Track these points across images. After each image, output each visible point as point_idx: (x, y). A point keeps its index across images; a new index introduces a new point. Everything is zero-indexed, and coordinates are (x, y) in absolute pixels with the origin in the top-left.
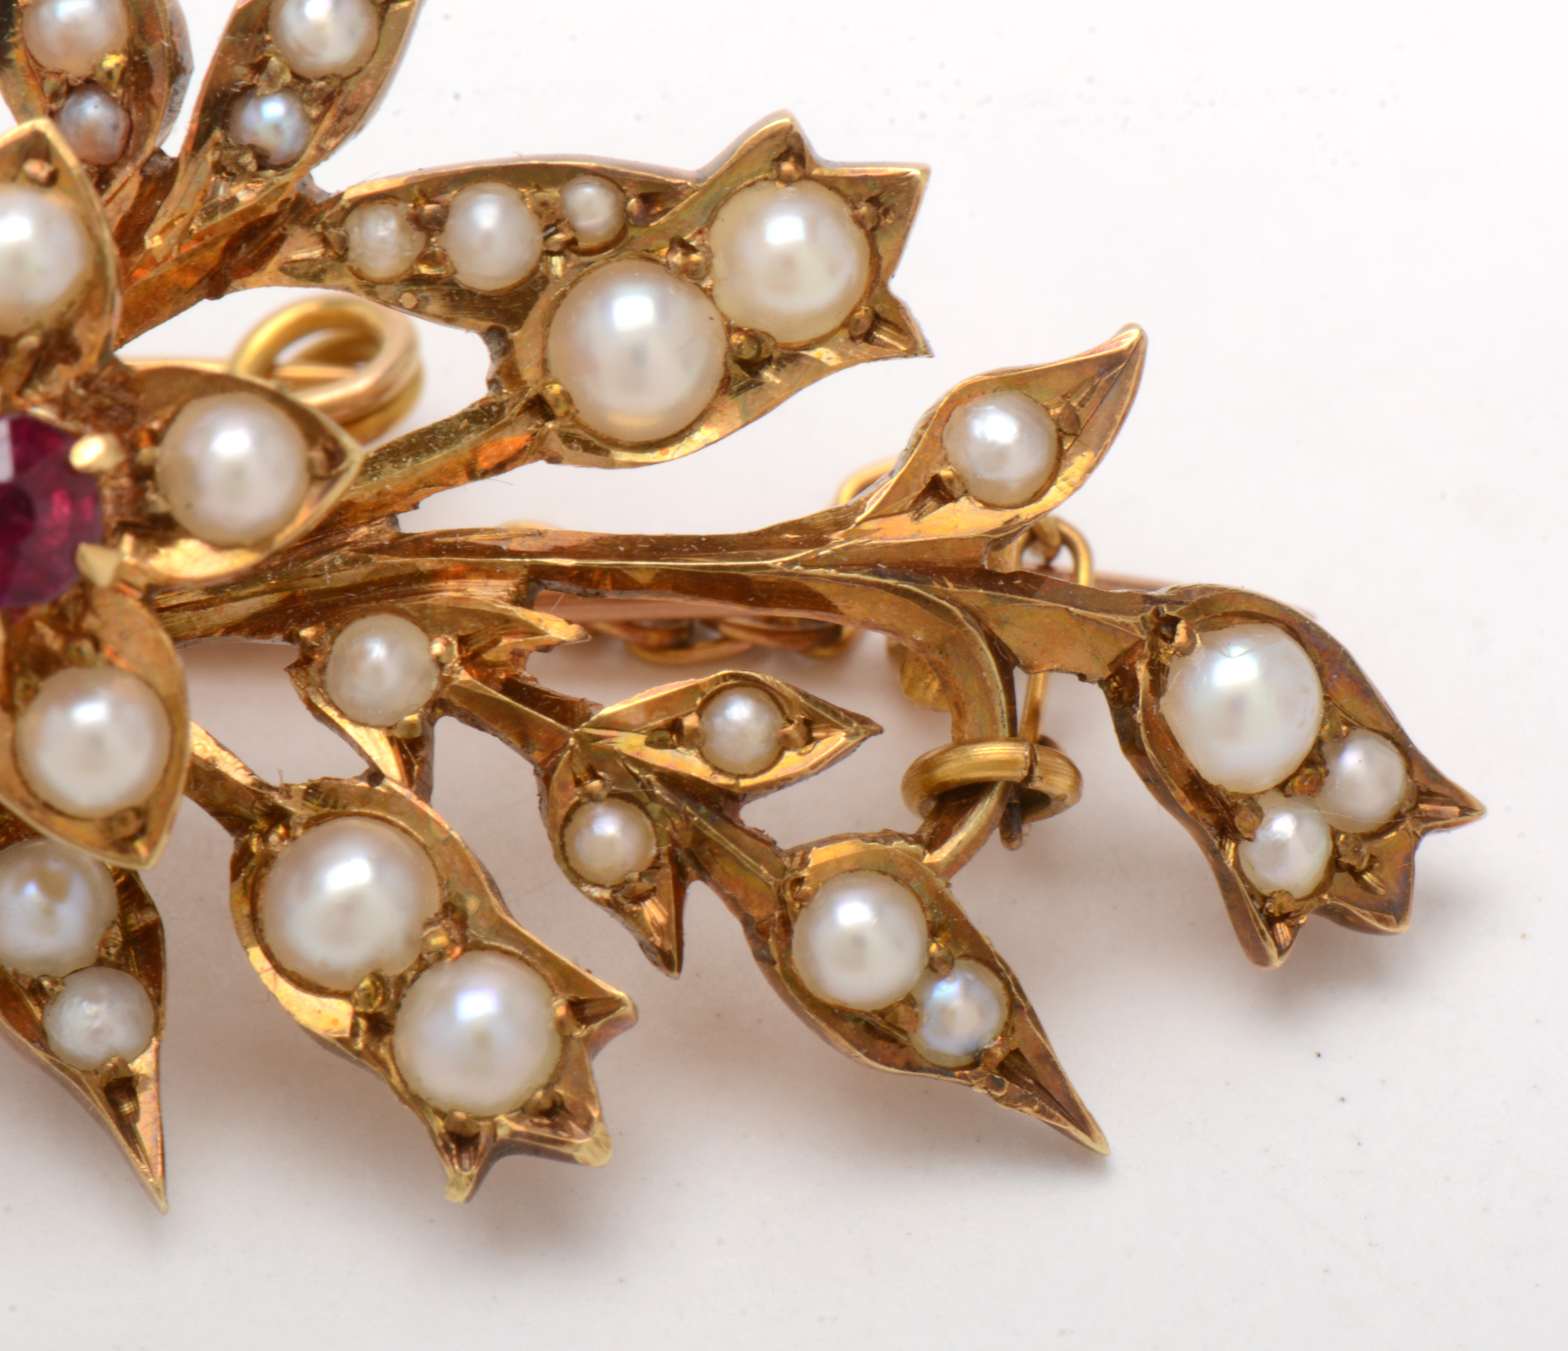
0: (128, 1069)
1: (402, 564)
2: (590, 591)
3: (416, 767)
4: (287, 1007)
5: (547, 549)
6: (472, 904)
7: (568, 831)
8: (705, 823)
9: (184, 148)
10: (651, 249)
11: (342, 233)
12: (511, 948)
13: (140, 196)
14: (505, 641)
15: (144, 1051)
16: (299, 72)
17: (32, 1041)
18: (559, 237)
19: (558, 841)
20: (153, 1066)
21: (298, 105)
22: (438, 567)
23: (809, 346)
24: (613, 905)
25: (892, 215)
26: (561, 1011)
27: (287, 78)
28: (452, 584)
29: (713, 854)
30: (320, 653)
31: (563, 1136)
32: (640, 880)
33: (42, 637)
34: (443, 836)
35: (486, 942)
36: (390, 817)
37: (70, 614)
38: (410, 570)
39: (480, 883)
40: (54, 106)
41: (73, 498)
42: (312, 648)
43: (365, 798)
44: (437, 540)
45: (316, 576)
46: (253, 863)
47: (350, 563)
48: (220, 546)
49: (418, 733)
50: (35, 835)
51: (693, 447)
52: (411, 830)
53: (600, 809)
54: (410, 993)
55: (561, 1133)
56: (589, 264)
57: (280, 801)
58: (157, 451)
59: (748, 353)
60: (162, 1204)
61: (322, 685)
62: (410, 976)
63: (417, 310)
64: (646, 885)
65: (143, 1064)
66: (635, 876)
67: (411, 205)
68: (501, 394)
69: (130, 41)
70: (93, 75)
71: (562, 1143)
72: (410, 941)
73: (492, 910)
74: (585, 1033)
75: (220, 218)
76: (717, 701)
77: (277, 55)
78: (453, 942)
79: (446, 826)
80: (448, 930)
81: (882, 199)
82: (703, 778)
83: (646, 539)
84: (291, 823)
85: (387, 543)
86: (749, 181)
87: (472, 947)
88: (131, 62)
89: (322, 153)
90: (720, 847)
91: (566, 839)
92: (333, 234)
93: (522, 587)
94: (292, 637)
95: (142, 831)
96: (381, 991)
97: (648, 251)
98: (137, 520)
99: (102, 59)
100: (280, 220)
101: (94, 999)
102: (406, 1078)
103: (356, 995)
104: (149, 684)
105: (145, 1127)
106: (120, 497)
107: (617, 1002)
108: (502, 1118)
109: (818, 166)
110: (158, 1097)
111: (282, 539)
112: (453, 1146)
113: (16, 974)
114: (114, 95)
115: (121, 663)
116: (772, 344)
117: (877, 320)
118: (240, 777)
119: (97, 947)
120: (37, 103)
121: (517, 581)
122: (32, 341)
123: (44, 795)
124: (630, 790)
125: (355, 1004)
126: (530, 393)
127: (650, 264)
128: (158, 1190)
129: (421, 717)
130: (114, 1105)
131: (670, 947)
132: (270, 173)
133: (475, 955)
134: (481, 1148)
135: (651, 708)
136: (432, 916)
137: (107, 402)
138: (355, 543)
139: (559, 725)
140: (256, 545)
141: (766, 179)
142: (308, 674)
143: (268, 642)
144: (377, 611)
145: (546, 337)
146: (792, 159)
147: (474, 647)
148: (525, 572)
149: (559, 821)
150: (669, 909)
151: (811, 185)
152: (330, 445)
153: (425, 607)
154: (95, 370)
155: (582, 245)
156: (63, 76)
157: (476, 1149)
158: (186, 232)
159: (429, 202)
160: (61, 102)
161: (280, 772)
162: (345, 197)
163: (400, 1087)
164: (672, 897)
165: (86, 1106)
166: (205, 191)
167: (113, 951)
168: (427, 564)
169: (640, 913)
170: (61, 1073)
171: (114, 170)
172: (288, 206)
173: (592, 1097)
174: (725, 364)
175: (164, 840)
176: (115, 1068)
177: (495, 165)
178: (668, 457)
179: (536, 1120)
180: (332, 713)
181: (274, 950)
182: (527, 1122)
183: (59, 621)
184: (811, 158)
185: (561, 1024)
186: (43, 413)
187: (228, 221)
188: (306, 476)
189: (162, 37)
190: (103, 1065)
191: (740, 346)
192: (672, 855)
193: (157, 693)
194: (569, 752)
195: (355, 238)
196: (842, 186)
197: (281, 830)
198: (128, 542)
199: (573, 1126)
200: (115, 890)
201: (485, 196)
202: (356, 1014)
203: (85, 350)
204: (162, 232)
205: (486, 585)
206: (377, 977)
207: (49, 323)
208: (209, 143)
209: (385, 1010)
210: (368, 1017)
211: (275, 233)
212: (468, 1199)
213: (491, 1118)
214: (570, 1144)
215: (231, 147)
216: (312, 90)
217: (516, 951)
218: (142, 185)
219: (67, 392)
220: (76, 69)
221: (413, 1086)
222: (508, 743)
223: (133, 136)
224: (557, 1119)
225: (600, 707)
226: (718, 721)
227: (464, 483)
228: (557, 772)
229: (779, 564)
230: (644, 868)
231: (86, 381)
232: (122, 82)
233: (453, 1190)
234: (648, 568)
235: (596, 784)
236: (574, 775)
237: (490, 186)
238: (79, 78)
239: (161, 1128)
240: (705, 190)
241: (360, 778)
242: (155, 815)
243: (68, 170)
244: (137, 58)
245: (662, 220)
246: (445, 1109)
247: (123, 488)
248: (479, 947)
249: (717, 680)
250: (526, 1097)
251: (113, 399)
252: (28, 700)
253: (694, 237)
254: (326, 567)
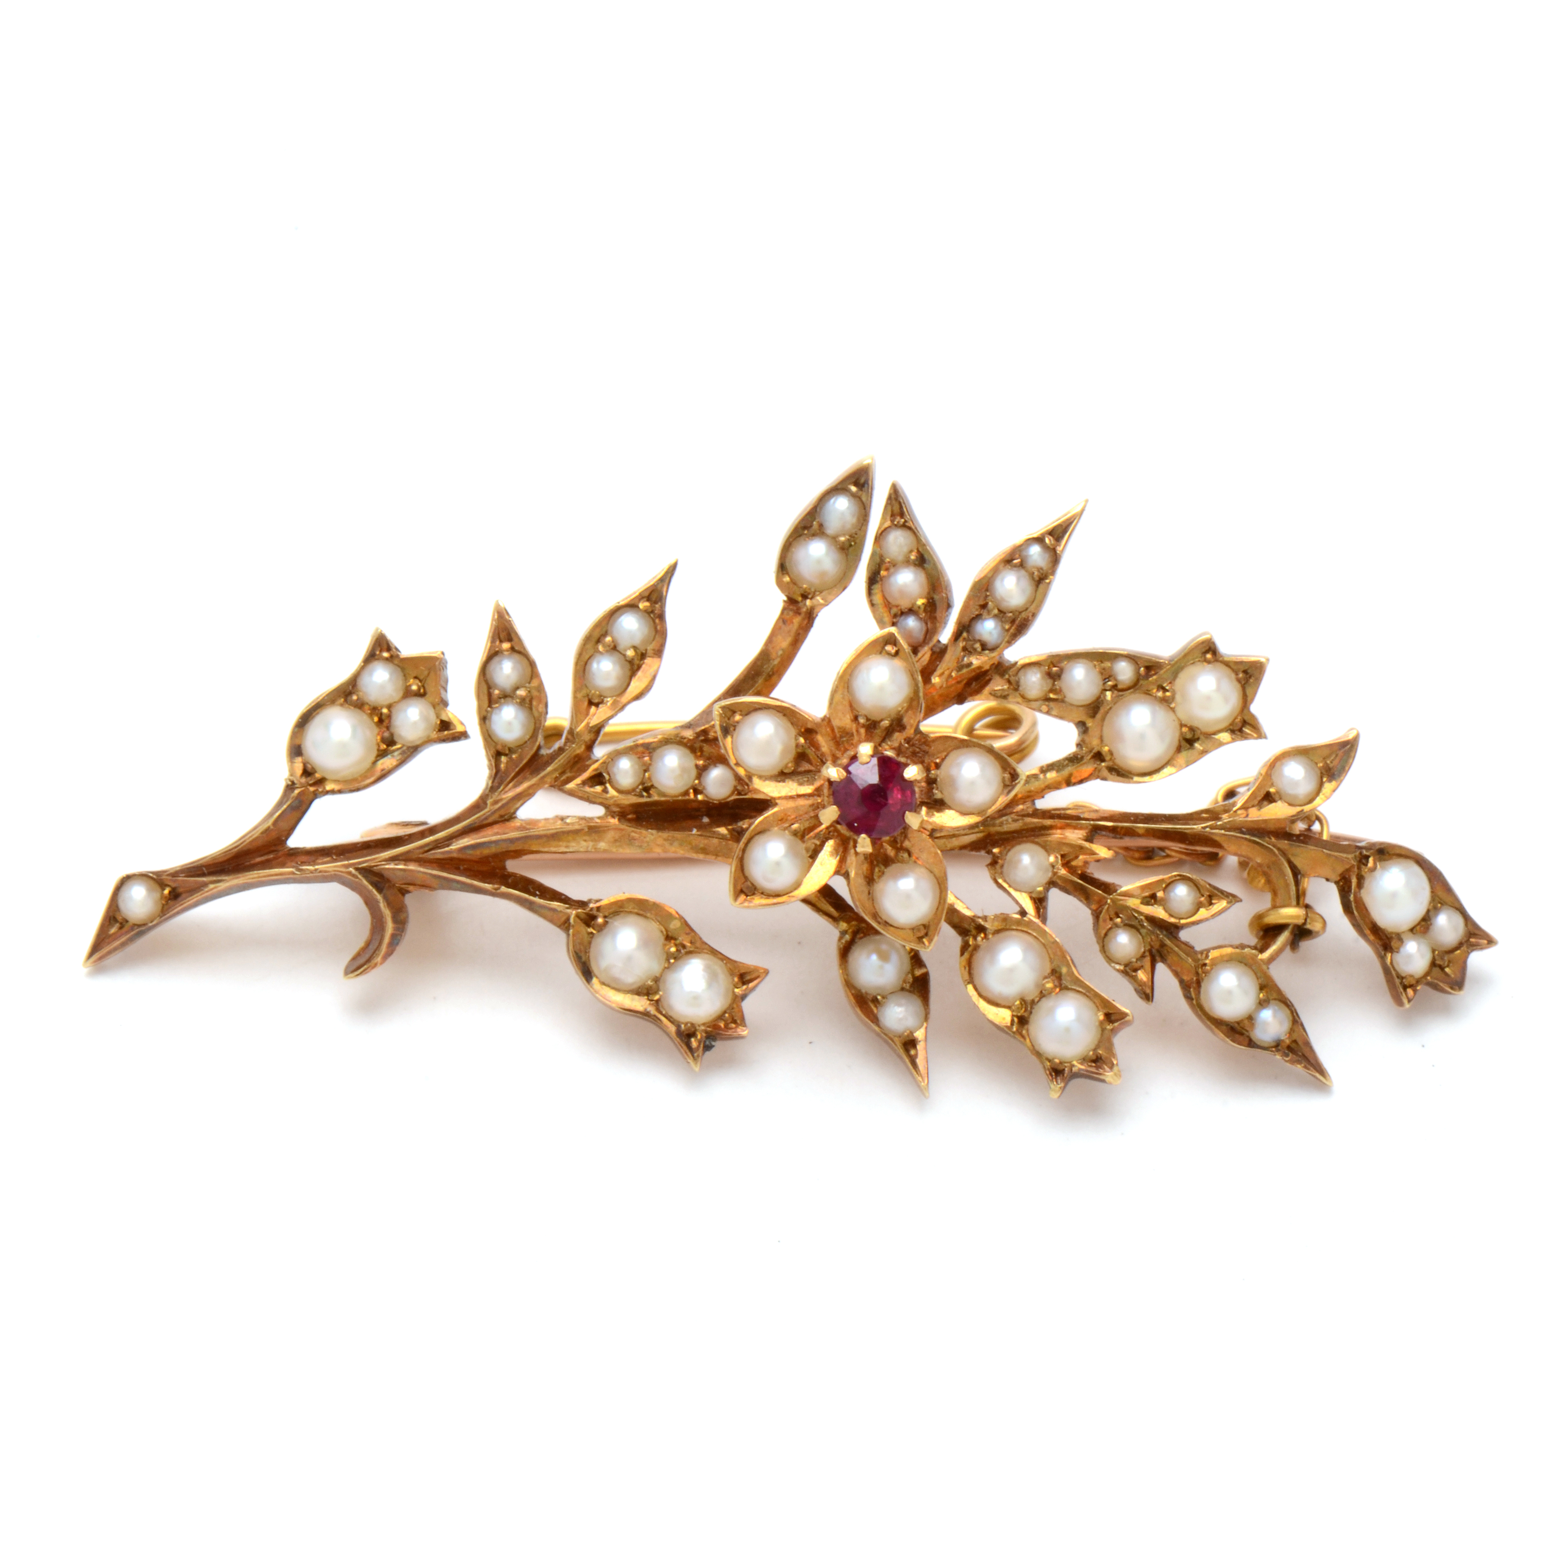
0: (913, 1036)
1: (1037, 822)
2: (1118, 836)
3: (1042, 910)
4: (983, 1012)
5: (1098, 818)
6: (1064, 970)
7: (1105, 940)
8: (1165, 938)
9: (950, 640)
10: (1149, 689)
11: (1017, 679)
12: (1080, 989)
13: (930, 660)
14: (1081, 857)
15: (920, 1028)
16: (1001, 609)
17: (872, 1022)
18: (1110, 683)
19: (1101, 944)
20: (924, 1035)
21: (1000, 623)
22: (1053, 824)
23: (1215, 734)
24: (1125, 973)
25: (1253, 678)
26: (1101, 1017)
27: (996, 611)
28: (1059, 831)
29: (1168, 952)
30: (1001, 859)
31: (1101, 1071)
32: (1136, 962)
33: (886, 850)
34: (1053, 940)
35: (1070, 987)
36: (1030, 931)
37: (899, 841)
38: (1040, 825)
39: (1068, 961)
40: (895, 620)
41: (903, 791)
42: (998, 857)
43: (1018, 922)
44: (1053, 812)
45: (1000, 826)
46: (970, 949)
47: (1015, 821)
48: (964, 813)
49: (1041, 896)
50: (877, 932)
51: (1164, 776)
52: (1038, 937)
53: (1120, 931)
54: (1035, 1007)
55: (1100, 1070)
56: (1122, 695)
57: (982, 923)
58: (938, 772)
59: (1189, 736)
60: (927, 1094)
61: (1002, 873)
62: (1036, 1000)
63: (1048, 713)
64: (1139, 964)
65: (920, 1034)
66: (1134, 960)
67: (1047, 668)
68: (1082, 750)
69: (929, 593)
70: (913, 607)
71: (1100, 1074)
72: (1037, 985)
73: (1073, 973)
74: (1112, 1027)
75: (965, 671)
76: (1171, 886)
77: (991, 601)
78: (1056, 986)
79: (1054, 936)
80: (1053, 981)
81: (1249, 671)
82: (1165, 919)
83: (1142, 815)
84: (987, 933)
85: (1031, 812)
86: (1192, 662)
87: (1063, 988)
88: (928, 602)
89: (1010, 643)
90: (1172, 949)
91: (1105, 943)
92: (1012, 679)
93: (1089, 834)
94: (989, 852)
95: (926, 934)
96: (1024, 1006)
97: (1147, 690)
98: (929, 801)
99: (916, 600)
100: (990, 672)
101: (900, 1005)
102: (1033, 1044)
103: (1013, 1008)
104: (931, 872)
105: (920, 1061)
106: (922, 791)
107: (1126, 1015)
108: (1075, 1063)
109: (1222, 656)
110: (926, 1049)
111: (990, 812)
112: (1053, 1074)
113: (866, 993)
114: (921, 616)
115: (919, 862)
116: (1199, 732)
117: (1245, 723)
118: (968, 913)
119: (901, 983)
120: (887, 619)
121: (1087, 831)
122: (886, 723)
123: (884, 918)
124: (1133, 923)
125: (1013, 1011)
126: (1095, 751)
127: (1148, 696)
128: (925, 1089)
129: (1044, 889)
130: (907, 1051)
131: (1148, 991)
132: (987, 652)
133: (1066, 992)
134: (1065, 1075)
135: (1143, 888)
136: (1046, 974)
137: (918, 750)
138: (1017, 812)
139: (1104, 894)
140: (979, 814)
141: (1199, 661)
142: (995, 868)
143: (978, 853)
144: (1026, 842)
145: (1102, 726)
146: (1211, 652)
147: (1067, 859)
148: (1090, 827)
149: (1103, 935)
150: (1148, 974)
151: (1218, 664)
152: (1012, 771)
153: (1047, 841)
154: (912, 736)
155: (1120, 687)
156: (899, 608)
157: (1063, 1075)
158: (950, 676)
159: (1055, 667)
160: (898, 618)
161: (982, 910)
162: (1019, 663)
163: (1031, 1048)
164: (1150, 969)
165: (895, 1051)
166: (958, 659)
167: (908, 985)
168: (1048, 822)
169: (1136, 976)
170: (885, 1036)
171: (920, 648)
172: (994, 666)
173: (1114, 1055)
174: (1179, 740)
175: (936, 938)
176: (908, 1036)
177: (1083, 651)
178: (1153, 779)
179: (1089, 1064)
180: (1005, 885)
181: (978, 987)
182: (1086, 1064)
183: (894, 843)
184: (1219, 653)
185: (1101, 1023)
186: (890, 753)
187: (967, 672)
188: (1002, 784)
189: (942, 592)
190: (903, 1033)
191: (1186, 733)
192: (1150, 951)
193: (935, 876)
194: (1107, 906)
195: (1022, 682)
196: (1231, 665)
197: (982, 935)
198: (924, 809)
199: (1105, 1067)
200: (909, 959)
201: (1078, 665)
202: (1013, 1016)
203: (908, 727)
204: (940, 676)
205: (1074, 832)
206: (1023, 1001)
207: (893, 715)
208: (961, 639)
209: (1026, 1014)
210: (1018, 1017)
211: (987, 678)
212: (1059, 1096)
213: (1070, 1062)
214: (1104, 1075)
215: (970, 640)
216: (1007, 616)
217: (1083, 991)
218: (931, 655)
219: (901, 744)
220: (905, 604)
221: (1037, 1048)
222: (1081, 901)
223: (928, 634)
224: (1098, 1064)
225: (1121, 887)
226: (1172, 894)
227: (1065, 788)
228: (1102, 914)
229: (1200, 828)
230: (1138, 956)
231: (908, 740)
232: (925, 611)
233: (1053, 1093)
234: (1143, 827)
235: (1119, 920)
236: (1109, 916)
237: (1081, 660)
238: (906, 608)
239: (927, 1062)
240: (1173, 666)
241: (1017, 913)
242: (932, 928)
243: (904, 649)
244: (931, 601)
245: (1154, 677)
246: (1050, 1058)
247: (923, 787)
248: (1067, 988)
249: (1170, 878)
250: (1085, 1054)
251: (920, 748)
252: (879, 877)
253: (1167, 686)
254: (1005, 822)
